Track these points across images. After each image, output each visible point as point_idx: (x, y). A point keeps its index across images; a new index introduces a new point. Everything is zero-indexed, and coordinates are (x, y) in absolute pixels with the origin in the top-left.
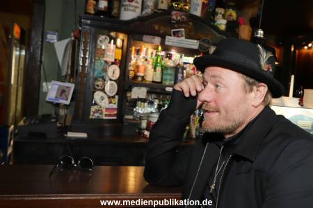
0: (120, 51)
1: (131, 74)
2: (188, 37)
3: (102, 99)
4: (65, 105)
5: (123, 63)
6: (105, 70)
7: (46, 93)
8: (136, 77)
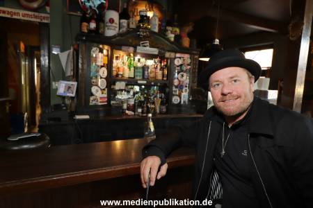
0: (107, 58)
1: (114, 73)
2: (152, 46)
3: (97, 91)
4: (71, 97)
5: (109, 66)
6: (97, 72)
7: (57, 89)
8: (117, 75)
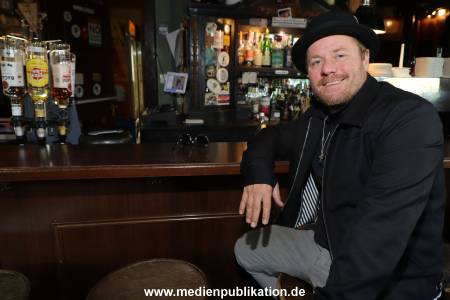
0: (228, 38)
1: (241, 60)
3: (215, 86)
4: (182, 95)
5: (232, 48)
6: (215, 58)
7: (163, 85)
8: (245, 62)
